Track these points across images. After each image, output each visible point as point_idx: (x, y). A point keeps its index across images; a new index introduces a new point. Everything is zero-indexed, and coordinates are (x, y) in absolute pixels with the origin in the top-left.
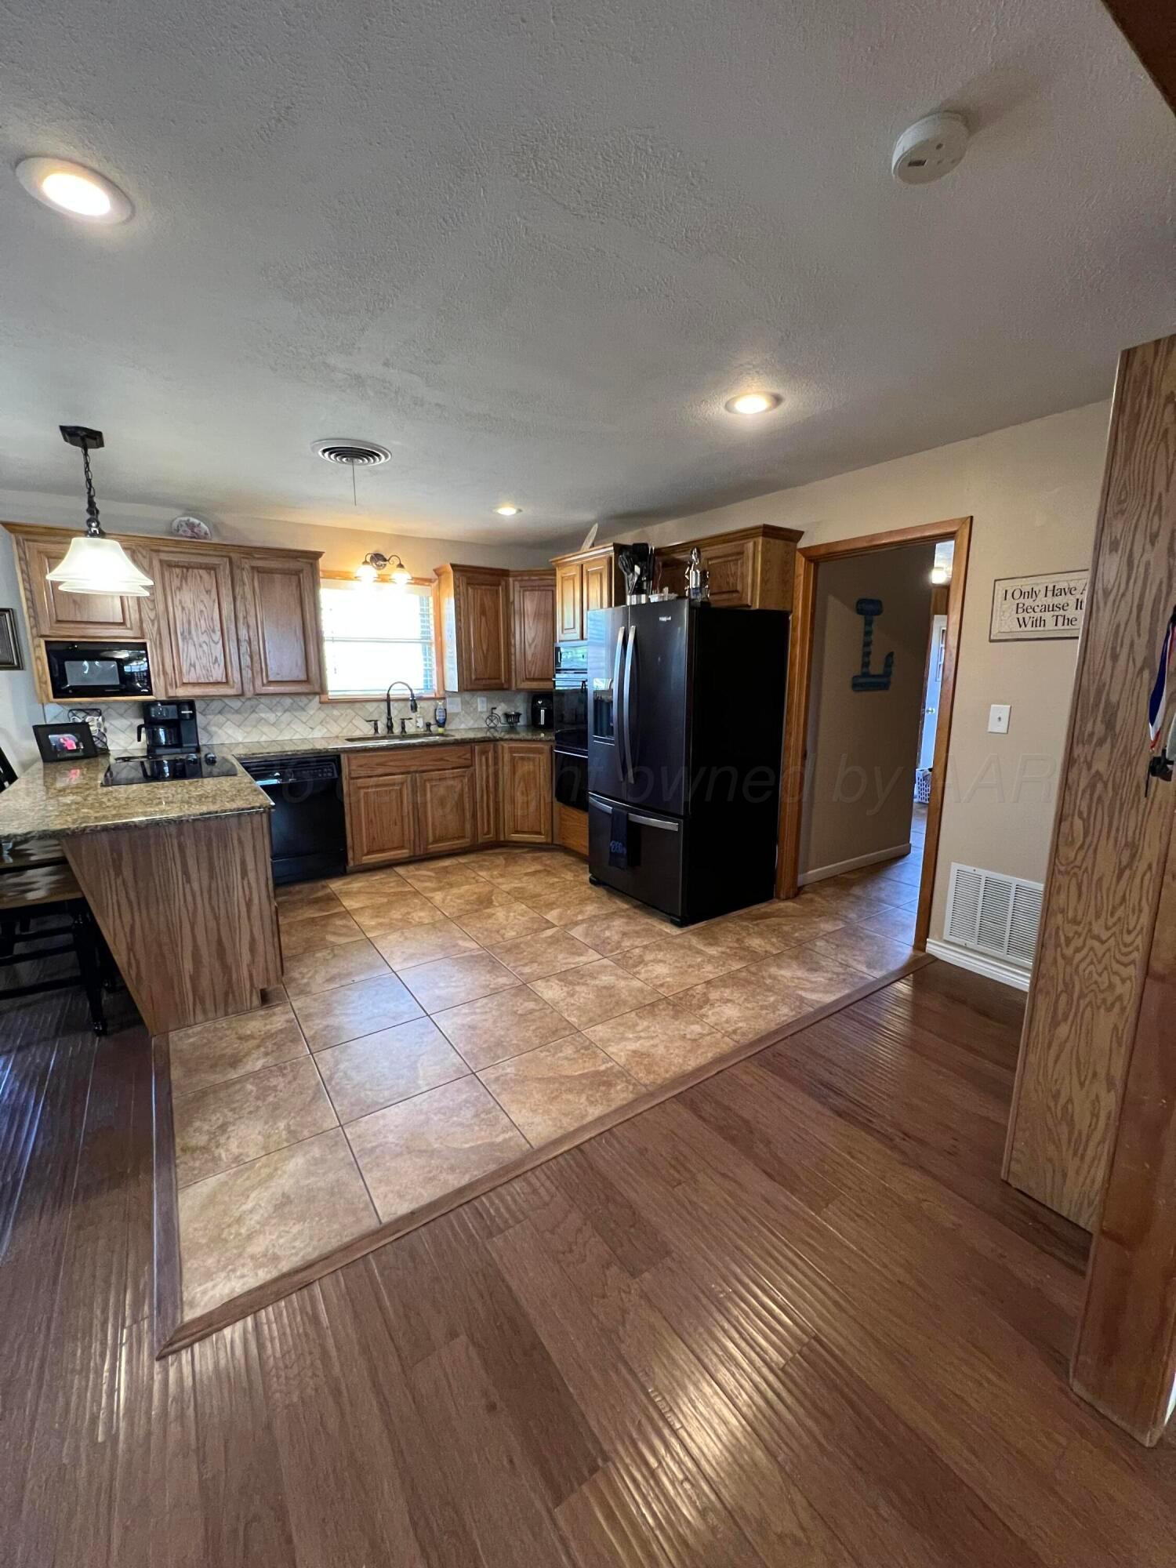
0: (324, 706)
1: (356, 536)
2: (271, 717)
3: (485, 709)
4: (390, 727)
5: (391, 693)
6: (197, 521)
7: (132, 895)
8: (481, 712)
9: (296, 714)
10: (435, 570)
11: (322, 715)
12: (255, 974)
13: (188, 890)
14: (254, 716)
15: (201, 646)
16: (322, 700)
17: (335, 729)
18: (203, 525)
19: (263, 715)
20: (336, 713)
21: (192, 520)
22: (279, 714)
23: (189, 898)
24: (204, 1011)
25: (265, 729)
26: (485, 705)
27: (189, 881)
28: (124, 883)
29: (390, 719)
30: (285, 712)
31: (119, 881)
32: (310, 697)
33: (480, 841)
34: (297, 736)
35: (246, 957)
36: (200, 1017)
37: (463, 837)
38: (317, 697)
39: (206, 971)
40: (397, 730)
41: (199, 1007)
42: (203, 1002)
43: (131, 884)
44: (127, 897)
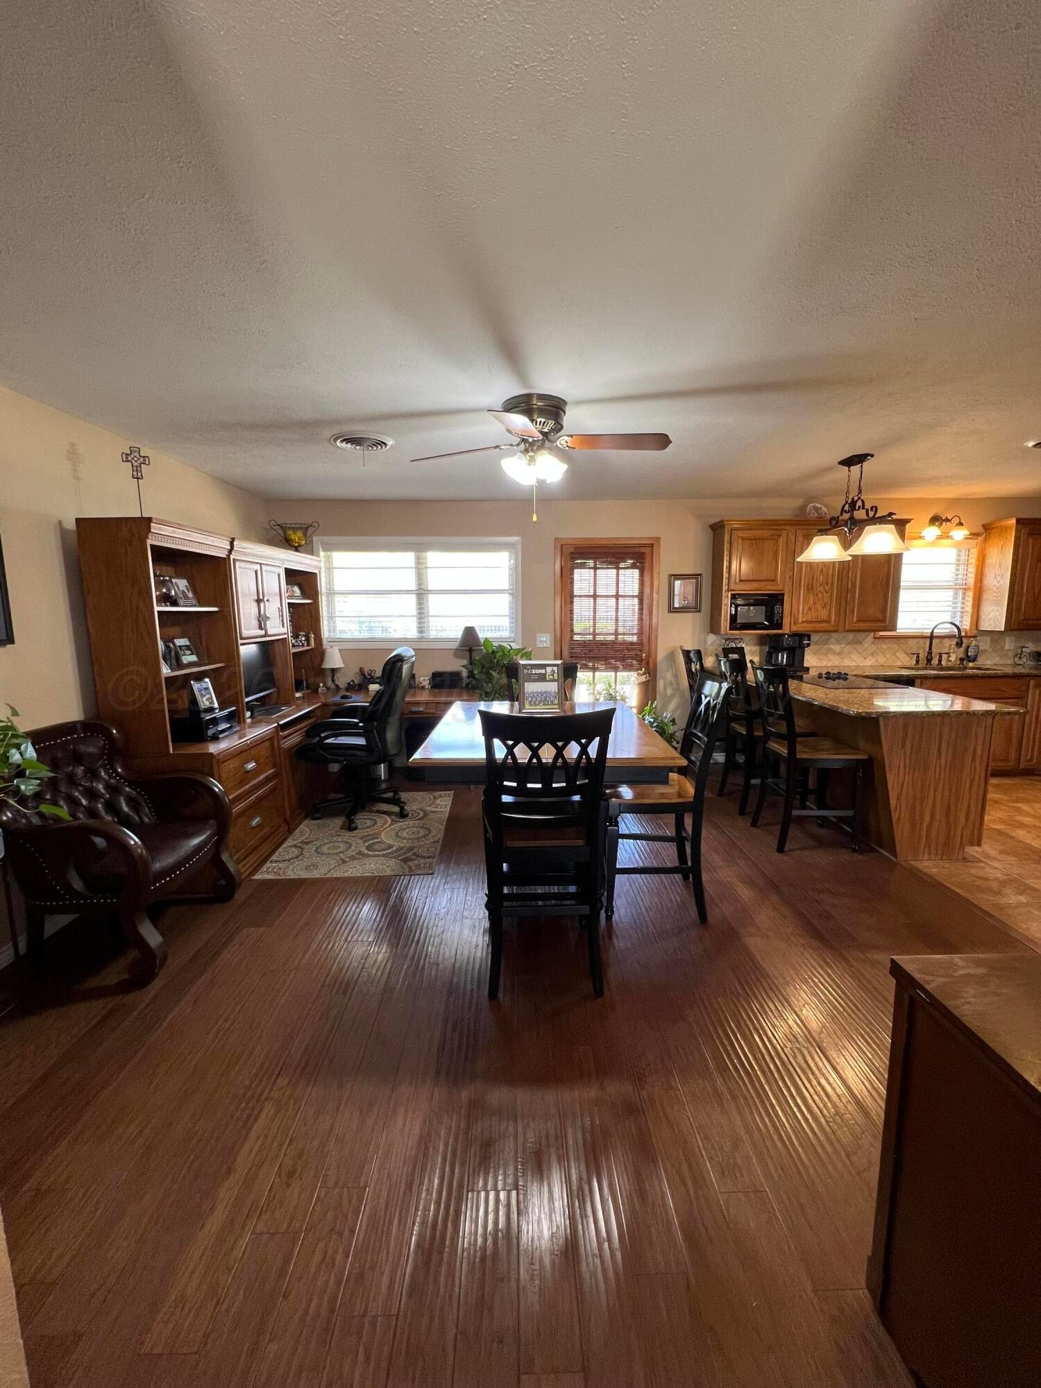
0: (876, 641)
1: (922, 503)
2: (837, 648)
3: (1012, 648)
4: (929, 660)
5: (935, 631)
6: (819, 506)
7: (907, 762)
8: (1009, 650)
9: (855, 646)
10: (983, 526)
11: (874, 648)
12: (964, 835)
13: (938, 764)
14: (826, 647)
15: (817, 595)
16: (877, 636)
17: (882, 660)
18: (824, 508)
19: (832, 646)
20: (884, 646)
21: (817, 505)
22: (843, 646)
23: (938, 769)
24: (930, 854)
25: (832, 657)
26: (1013, 644)
27: (940, 759)
28: (905, 753)
29: (930, 653)
30: (848, 644)
31: (903, 751)
32: (867, 633)
33: (1022, 766)
34: (853, 664)
35: (962, 820)
36: (926, 857)
37: (1007, 760)
38: (873, 634)
39: (936, 824)
40: (935, 661)
41: (926, 852)
42: (929, 846)
43: (908, 754)
44: (905, 763)
